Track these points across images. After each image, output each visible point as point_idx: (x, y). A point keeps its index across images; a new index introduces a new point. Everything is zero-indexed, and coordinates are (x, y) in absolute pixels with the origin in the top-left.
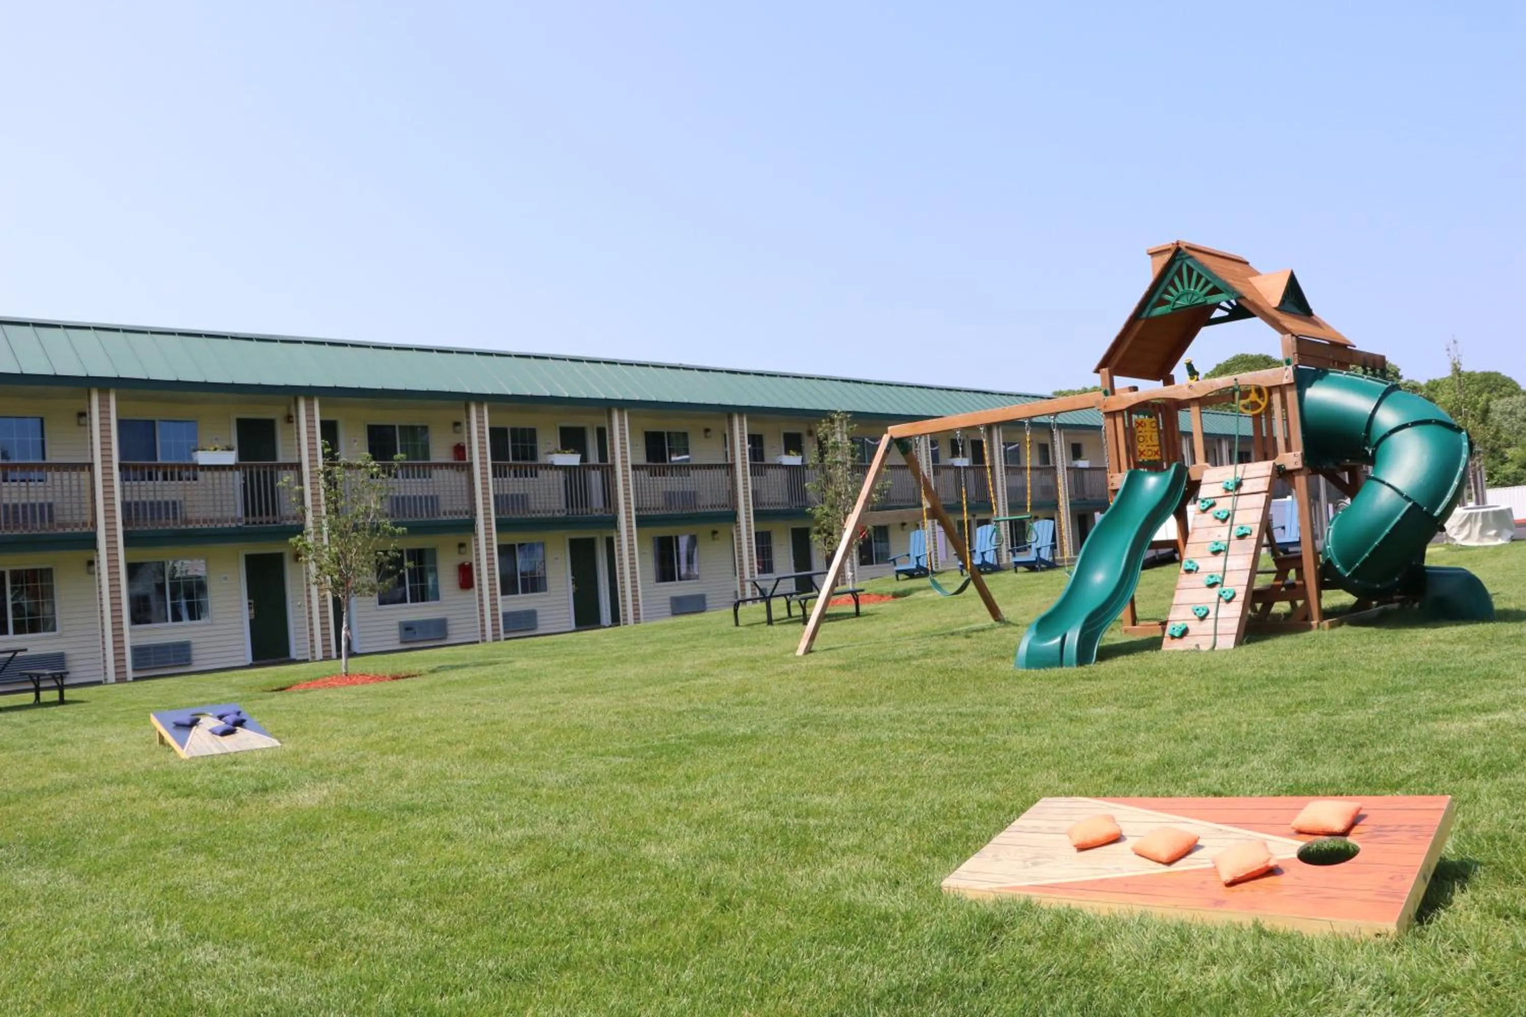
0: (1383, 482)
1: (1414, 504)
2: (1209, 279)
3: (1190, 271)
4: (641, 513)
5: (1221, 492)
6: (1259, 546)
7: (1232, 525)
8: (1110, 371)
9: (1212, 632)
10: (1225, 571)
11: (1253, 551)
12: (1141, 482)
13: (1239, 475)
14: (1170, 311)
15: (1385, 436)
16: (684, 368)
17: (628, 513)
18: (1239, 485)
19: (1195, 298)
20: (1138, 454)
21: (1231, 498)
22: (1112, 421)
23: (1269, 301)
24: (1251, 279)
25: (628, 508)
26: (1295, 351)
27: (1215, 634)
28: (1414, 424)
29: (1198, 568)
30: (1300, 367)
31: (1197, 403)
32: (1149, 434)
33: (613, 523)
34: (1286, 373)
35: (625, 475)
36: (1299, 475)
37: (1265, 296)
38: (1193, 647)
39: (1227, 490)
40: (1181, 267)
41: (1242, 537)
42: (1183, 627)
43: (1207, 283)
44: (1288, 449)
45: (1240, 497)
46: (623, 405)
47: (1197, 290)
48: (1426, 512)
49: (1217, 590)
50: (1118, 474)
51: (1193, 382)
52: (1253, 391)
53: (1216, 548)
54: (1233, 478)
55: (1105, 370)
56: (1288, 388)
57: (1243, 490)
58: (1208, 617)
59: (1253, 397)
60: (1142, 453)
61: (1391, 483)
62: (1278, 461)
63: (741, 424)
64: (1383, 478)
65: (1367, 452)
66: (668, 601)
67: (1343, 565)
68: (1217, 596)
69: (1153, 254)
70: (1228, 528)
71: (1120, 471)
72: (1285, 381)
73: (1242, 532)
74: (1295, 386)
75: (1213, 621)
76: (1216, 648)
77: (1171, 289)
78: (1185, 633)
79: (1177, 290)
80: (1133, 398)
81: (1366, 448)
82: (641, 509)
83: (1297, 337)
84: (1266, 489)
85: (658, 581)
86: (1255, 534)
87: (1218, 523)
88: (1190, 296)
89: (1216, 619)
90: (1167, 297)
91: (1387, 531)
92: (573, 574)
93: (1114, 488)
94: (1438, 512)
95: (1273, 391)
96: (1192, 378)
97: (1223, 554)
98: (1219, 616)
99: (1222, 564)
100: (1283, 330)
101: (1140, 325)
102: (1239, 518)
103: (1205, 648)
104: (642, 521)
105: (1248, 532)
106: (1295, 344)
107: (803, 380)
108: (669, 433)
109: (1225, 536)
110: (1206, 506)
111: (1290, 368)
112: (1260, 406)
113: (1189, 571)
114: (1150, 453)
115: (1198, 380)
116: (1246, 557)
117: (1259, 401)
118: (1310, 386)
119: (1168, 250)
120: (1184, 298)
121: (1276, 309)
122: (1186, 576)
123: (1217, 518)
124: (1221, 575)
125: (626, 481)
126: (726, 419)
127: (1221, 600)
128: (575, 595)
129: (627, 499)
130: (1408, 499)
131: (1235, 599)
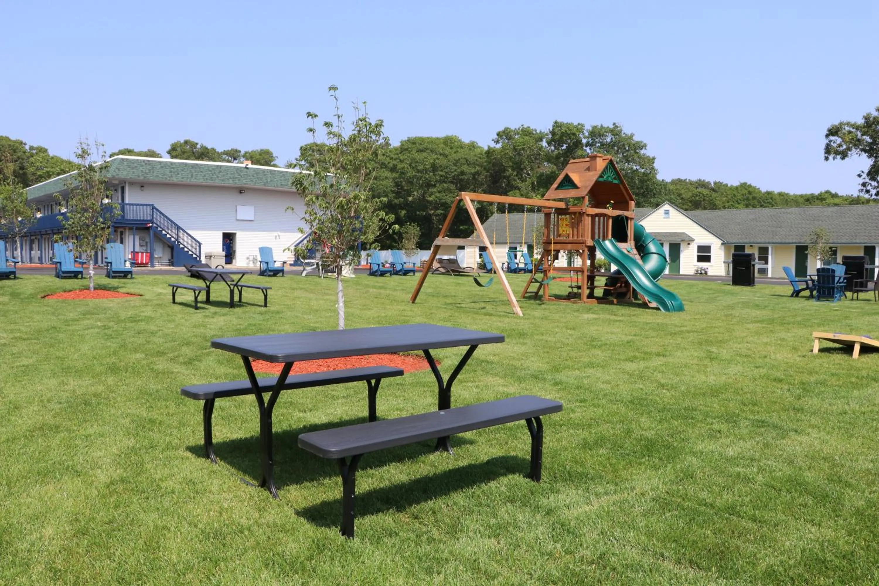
14: (603, 181)
88: (609, 178)
90: (603, 175)
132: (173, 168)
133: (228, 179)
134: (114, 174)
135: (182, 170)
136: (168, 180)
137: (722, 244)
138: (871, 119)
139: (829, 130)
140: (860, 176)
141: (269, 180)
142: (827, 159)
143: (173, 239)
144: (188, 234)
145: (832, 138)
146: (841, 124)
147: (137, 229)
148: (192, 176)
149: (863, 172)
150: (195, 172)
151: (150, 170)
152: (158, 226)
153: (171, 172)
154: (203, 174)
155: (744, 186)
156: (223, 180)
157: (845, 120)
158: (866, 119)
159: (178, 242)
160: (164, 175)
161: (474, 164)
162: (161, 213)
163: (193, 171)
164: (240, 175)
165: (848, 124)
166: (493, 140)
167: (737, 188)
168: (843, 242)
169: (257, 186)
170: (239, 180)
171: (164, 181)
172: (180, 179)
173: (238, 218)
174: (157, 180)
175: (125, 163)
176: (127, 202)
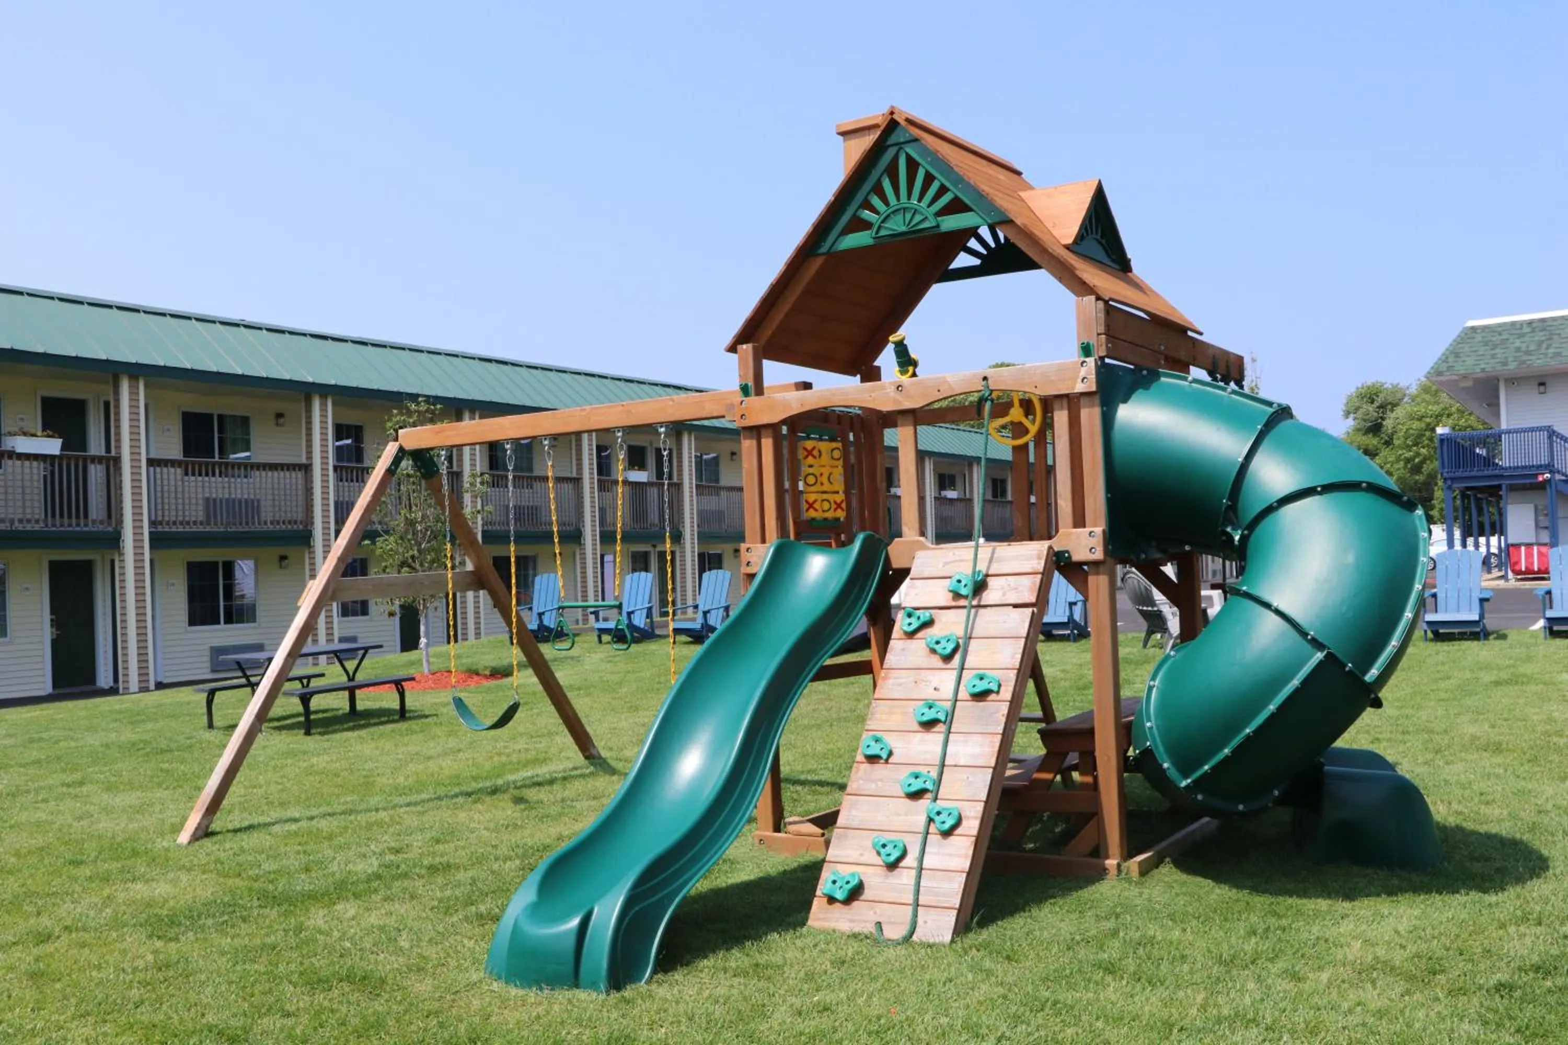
0: (1267, 606)
1: (1330, 656)
2: (948, 184)
3: (913, 166)
4: (160, 529)
5: (944, 598)
6: (1014, 717)
7: (962, 669)
8: (755, 349)
9: (910, 898)
10: (943, 765)
11: (1000, 729)
12: (799, 564)
13: (982, 567)
14: (870, 242)
15: (1270, 510)
16: (246, 326)
17: (137, 528)
18: (980, 587)
19: (918, 218)
20: (805, 506)
21: (965, 611)
22: (754, 442)
23: (1056, 233)
24: (1024, 195)
25: (137, 520)
26: (1102, 329)
27: (917, 904)
28: (1328, 488)
29: (890, 754)
30: (1107, 361)
31: (910, 418)
32: (826, 471)
33: (113, 541)
34: (1083, 372)
35: (135, 474)
36: (1097, 573)
37: (1049, 225)
38: (869, 928)
39: (957, 595)
40: (895, 159)
41: (981, 696)
42: (854, 882)
43: (943, 190)
44: (1079, 521)
45: (981, 611)
46: (136, 371)
47: (924, 204)
48: (1350, 671)
49: (924, 803)
50: (759, 545)
51: (905, 379)
52: (1016, 403)
53: (930, 715)
54: (969, 571)
55: (746, 348)
56: (1083, 401)
57: (989, 597)
58: (903, 864)
59: (1016, 414)
60: (811, 506)
61: (1283, 607)
62: (1058, 544)
63: (323, 410)
64: (1266, 597)
65: (1231, 538)
66: (208, 653)
67: (1177, 764)
68: (923, 819)
69: (845, 134)
70: (954, 674)
71: (763, 541)
72: (1080, 388)
73: (982, 686)
74: (1097, 400)
75: (913, 873)
76: (915, 938)
77: (876, 201)
78: (855, 893)
79: (886, 202)
80: (798, 402)
81: (1229, 529)
82: (161, 523)
83: (1106, 302)
84: (1033, 599)
85: (192, 622)
86: (1007, 693)
87: (936, 661)
88: (908, 216)
89: (921, 869)
90: (867, 214)
91: (1272, 707)
92: (52, 612)
93: (750, 570)
94: (1373, 673)
95: (1056, 405)
96: (903, 372)
97: (941, 728)
98: (926, 864)
99: (939, 749)
100: (1081, 287)
101: (816, 264)
102: (977, 656)
103: (894, 932)
104: (160, 541)
105: (994, 687)
106: (1102, 315)
107: (425, 355)
108: (221, 417)
109: (947, 690)
110: (916, 624)
111: (1091, 361)
112: (1027, 431)
113: (872, 759)
114: (826, 506)
115: (914, 375)
116: (989, 738)
117: (1027, 423)
118: (1125, 401)
119: (875, 126)
120: (899, 217)
121: (1067, 247)
122: (866, 766)
123: (933, 651)
124: (934, 774)
125: (136, 481)
126: (303, 404)
127: (932, 829)
128: (55, 643)
129: (137, 507)
130: (1317, 644)
131: (959, 831)
147: (1523, 488)
151: (1540, 344)
175: (1479, 338)
176: (1504, 426)
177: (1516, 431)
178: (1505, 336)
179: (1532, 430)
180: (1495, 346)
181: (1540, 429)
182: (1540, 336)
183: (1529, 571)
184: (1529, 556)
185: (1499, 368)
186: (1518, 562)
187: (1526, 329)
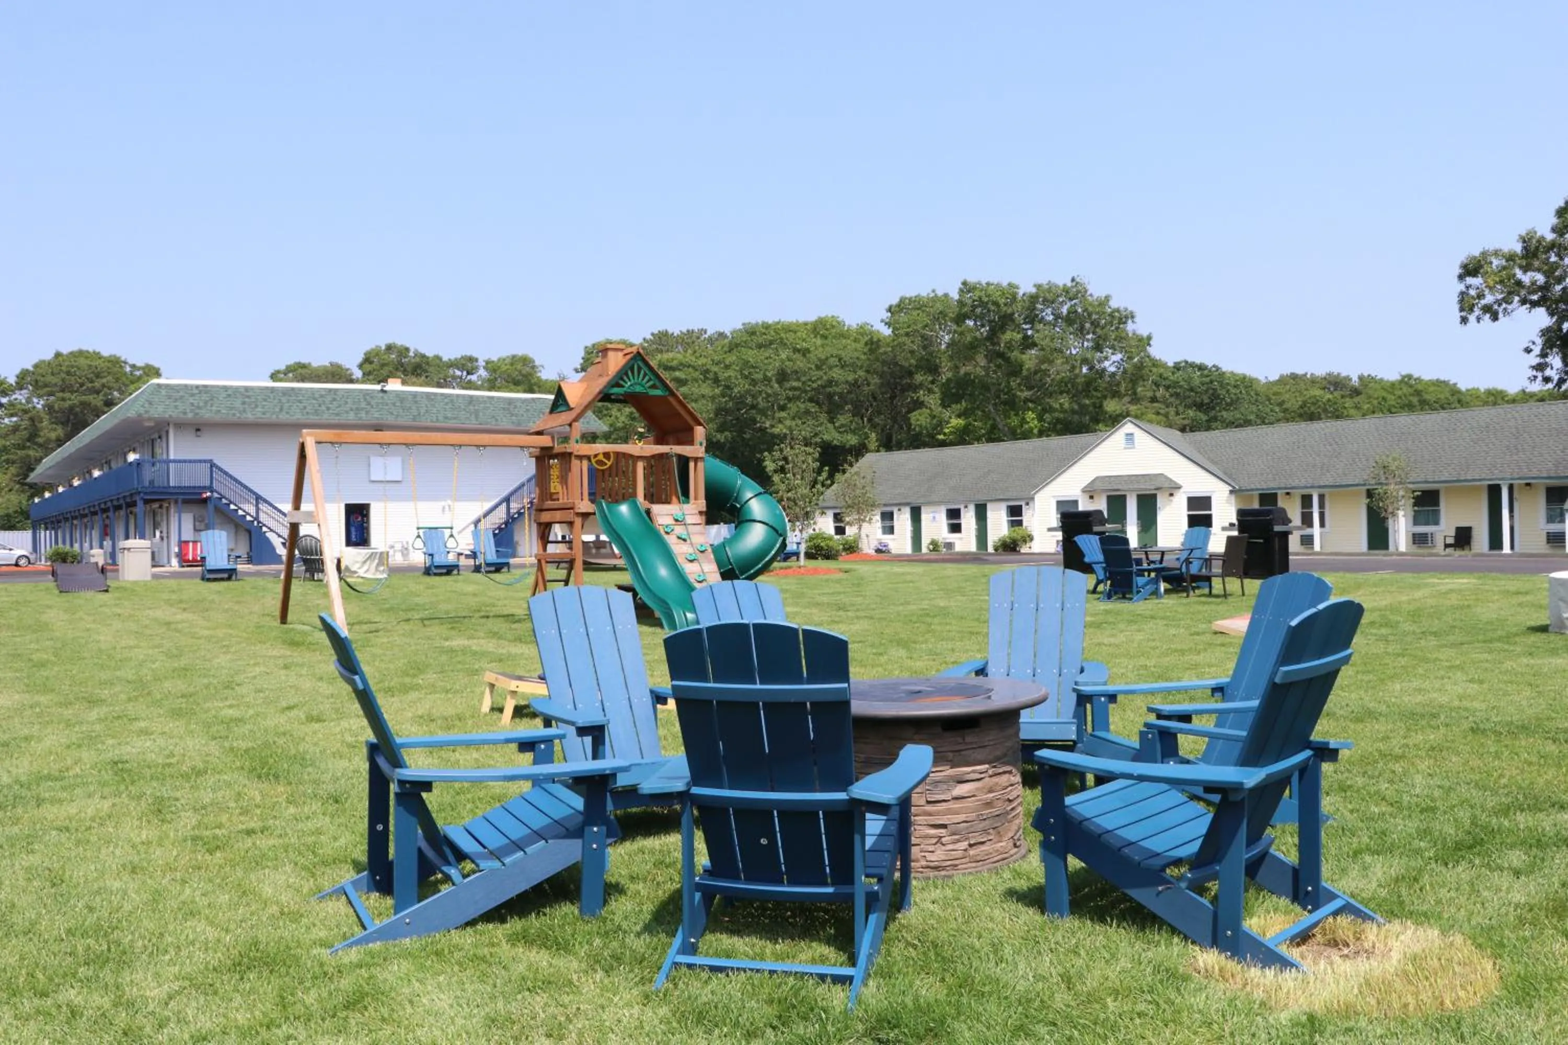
2: (652, 378)
3: (639, 369)
5: (673, 522)
7: (691, 543)
10: (704, 573)
18: (684, 518)
21: (683, 526)
34: (701, 450)
39: (677, 521)
40: (633, 364)
41: (703, 552)
44: (696, 498)
45: (688, 526)
53: (691, 558)
54: (679, 513)
56: (700, 459)
57: (687, 521)
73: (702, 548)
74: (703, 459)
77: (625, 378)
79: (629, 380)
81: (735, 504)
84: (701, 522)
86: (709, 551)
99: (700, 568)
102: (694, 540)
105: (706, 549)
109: (691, 551)
110: (670, 530)
111: (703, 447)
123: (680, 538)
132: (248, 397)
133: (347, 412)
134: (142, 411)
135: (265, 400)
136: (237, 417)
137: (1231, 492)
138: (1534, 241)
139: (1465, 267)
140: (1528, 351)
141: (423, 411)
142: (1464, 320)
143: (249, 518)
144: (276, 508)
145: (1470, 280)
146: (1484, 254)
147: (186, 502)
148: (281, 410)
149: (1534, 343)
150: (288, 401)
151: (206, 403)
152: (223, 497)
153: (244, 403)
154: (301, 405)
155: (1406, 380)
156: (337, 415)
157: (1491, 246)
158: (1524, 242)
159: (259, 522)
160: (231, 409)
161: (853, 365)
162: (226, 473)
163: (284, 399)
164: (369, 404)
165: (1496, 253)
166: (882, 321)
167: (1393, 385)
168: (1443, 479)
169: (401, 421)
170: (367, 413)
171: (231, 419)
172: (259, 415)
173: (373, 478)
174: (217, 418)
175: (163, 392)
176: (172, 457)
177: (180, 461)
178: (181, 393)
179: (200, 461)
180: (176, 400)
181: (205, 461)
182: (205, 397)
183: (194, 560)
184: (195, 549)
185: (181, 416)
186: (187, 554)
187: (196, 391)
